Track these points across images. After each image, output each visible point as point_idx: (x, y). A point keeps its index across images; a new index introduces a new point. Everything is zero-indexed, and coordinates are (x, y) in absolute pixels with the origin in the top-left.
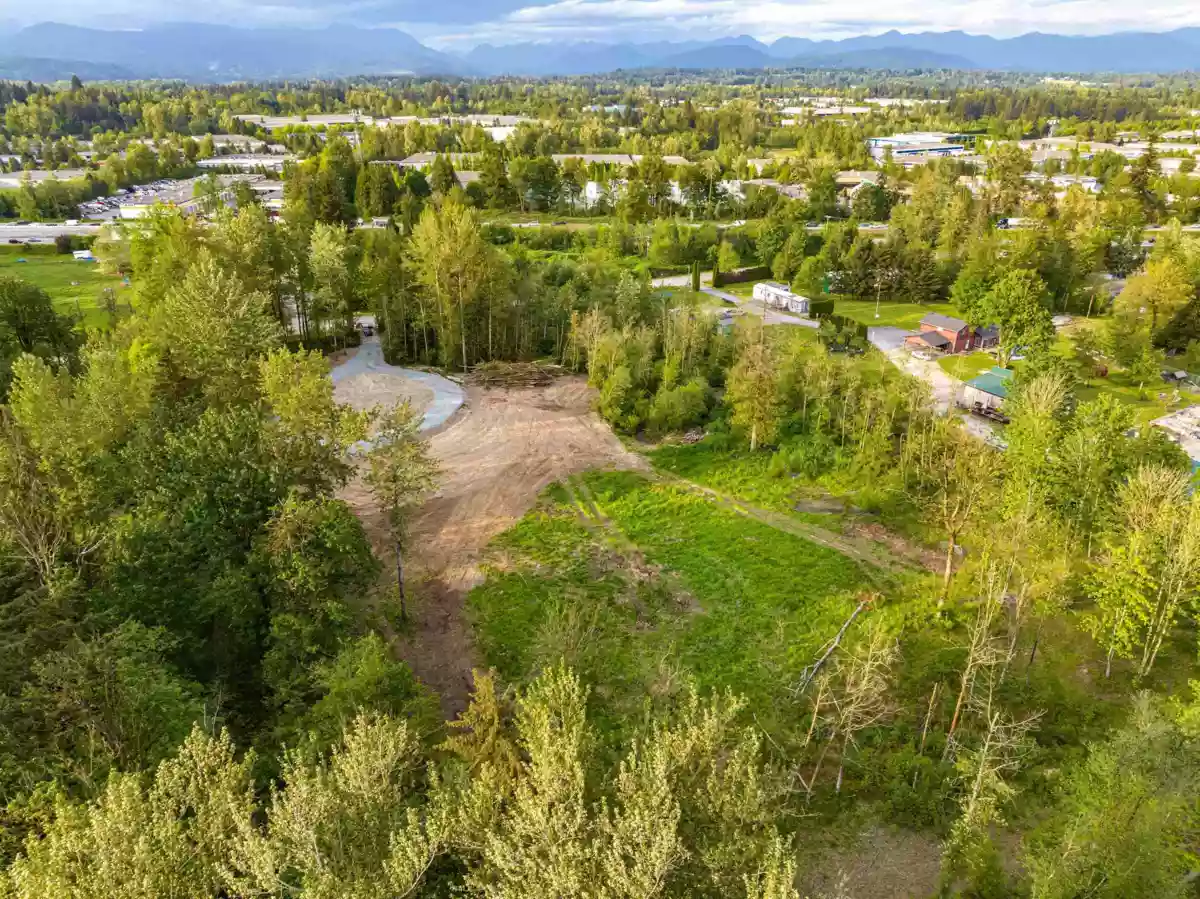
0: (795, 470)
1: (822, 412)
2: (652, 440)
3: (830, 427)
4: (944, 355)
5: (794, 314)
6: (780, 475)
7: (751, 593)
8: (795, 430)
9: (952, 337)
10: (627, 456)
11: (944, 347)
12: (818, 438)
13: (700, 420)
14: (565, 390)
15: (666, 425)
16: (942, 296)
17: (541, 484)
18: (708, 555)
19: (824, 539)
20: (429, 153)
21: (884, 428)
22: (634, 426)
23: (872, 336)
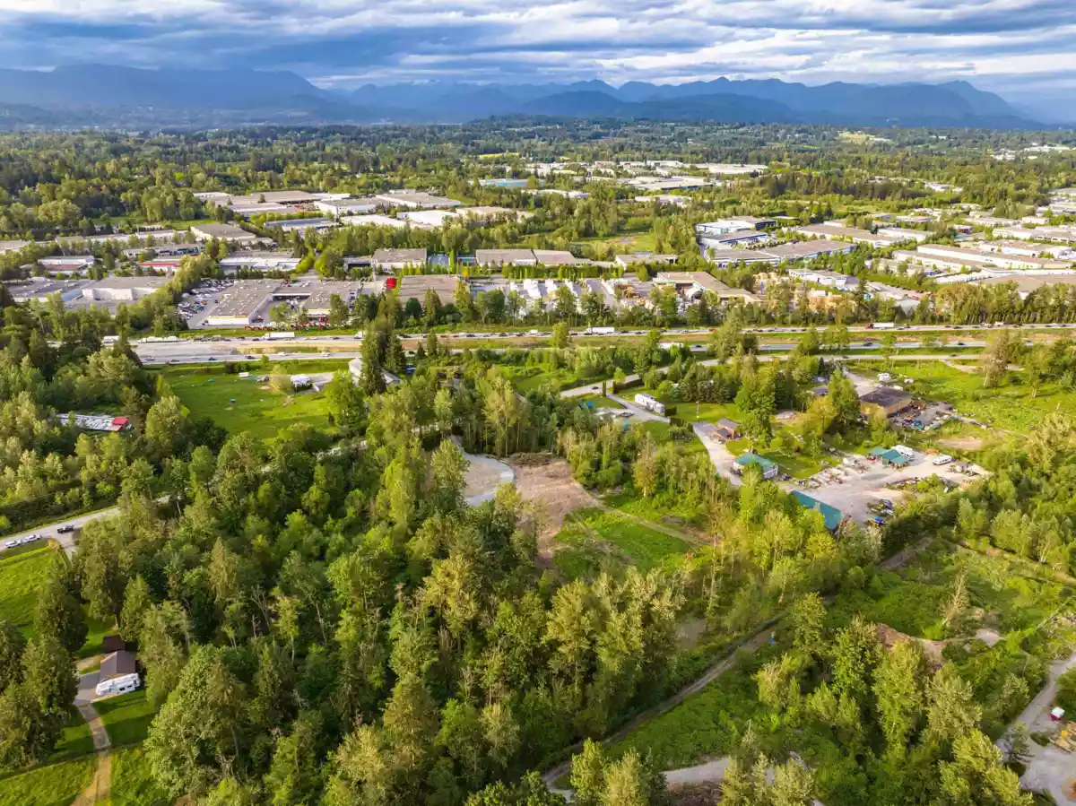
0: (663, 505)
1: (672, 480)
2: (601, 491)
3: (676, 487)
4: (728, 440)
5: (656, 414)
6: (656, 508)
7: (650, 555)
8: (662, 487)
9: (732, 431)
10: (593, 500)
11: (729, 436)
12: (671, 491)
13: (620, 482)
14: (557, 465)
15: (606, 484)
16: (730, 398)
17: (562, 515)
18: (634, 542)
19: (676, 534)
20: (385, 250)
21: (697, 487)
22: (592, 486)
23: (695, 429)
